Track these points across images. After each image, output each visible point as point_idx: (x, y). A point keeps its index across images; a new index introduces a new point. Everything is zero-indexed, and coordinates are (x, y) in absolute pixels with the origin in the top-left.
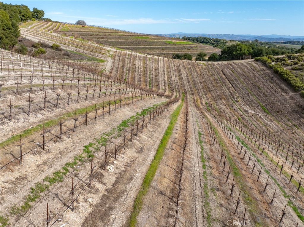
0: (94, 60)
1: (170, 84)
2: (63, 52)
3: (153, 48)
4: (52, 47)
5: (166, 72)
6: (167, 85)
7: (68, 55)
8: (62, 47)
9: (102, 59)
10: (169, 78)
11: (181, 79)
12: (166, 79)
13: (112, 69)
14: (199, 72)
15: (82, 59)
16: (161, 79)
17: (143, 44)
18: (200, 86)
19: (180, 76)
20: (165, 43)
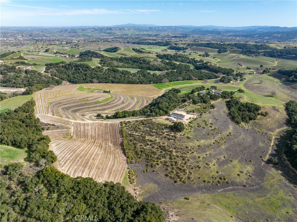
0: (67, 128)
1: (92, 136)
2: (56, 126)
3: (90, 107)
4: (52, 125)
5: (91, 130)
6: (91, 137)
7: (59, 128)
8: (56, 124)
9: (70, 127)
10: (92, 133)
11: (95, 133)
12: (91, 134)
13: (74, 132)
14: (102, 129)
15: (63, 129)
16: (89, 134)
17: (85, 105)
18: (101, 135)
19: (95, 132)
20: (95, 103)
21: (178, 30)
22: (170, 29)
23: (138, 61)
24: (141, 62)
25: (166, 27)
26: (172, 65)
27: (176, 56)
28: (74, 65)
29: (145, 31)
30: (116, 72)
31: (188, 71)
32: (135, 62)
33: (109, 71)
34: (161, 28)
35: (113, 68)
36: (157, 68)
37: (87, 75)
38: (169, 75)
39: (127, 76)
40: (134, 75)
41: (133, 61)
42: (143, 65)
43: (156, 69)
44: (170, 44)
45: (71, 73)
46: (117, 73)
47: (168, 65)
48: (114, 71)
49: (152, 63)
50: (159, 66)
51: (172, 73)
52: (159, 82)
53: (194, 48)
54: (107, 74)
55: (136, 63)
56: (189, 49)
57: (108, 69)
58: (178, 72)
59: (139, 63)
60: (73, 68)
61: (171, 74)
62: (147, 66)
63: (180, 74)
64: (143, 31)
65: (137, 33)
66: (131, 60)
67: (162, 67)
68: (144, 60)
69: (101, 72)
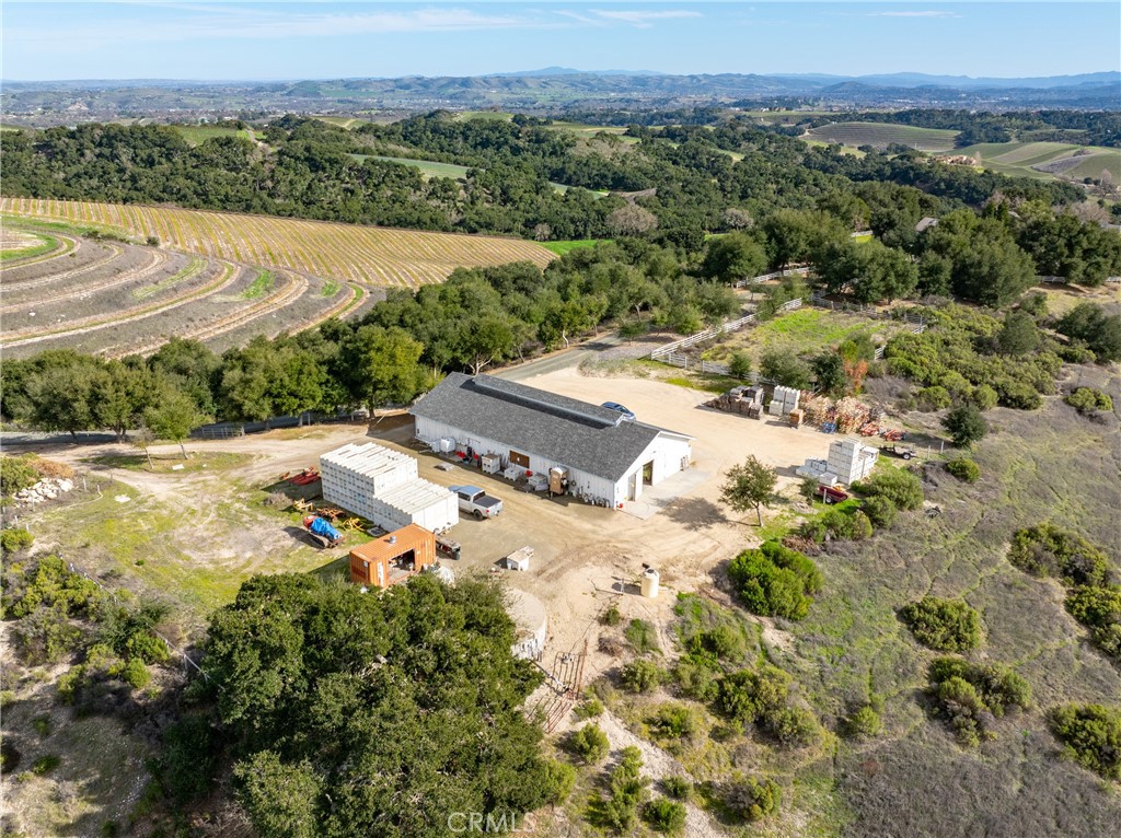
21: (761, 87)
22: (724, 85)
23: (506, 142)
24: (521, 143)
25: (706, 76)
26: (697, 166)
27: (731, 134)
28: (98, 132)
29: (613, 91)
30: (324, 169)
31: (796, 185)
32: (485, 144)
33: (280, 163)
34: (688, 80)
35: (308, 149)
36: (610, 175)
37: (142, 183)
38: (671, 201)
39: (389, 193)
40: (442, 189)
41: (479, 139)
42: (525, 159)
43: (604, 177)
44: (716, 118)
45: (62, 175)
46: (328, 177)
47: (675, 163)
48: (315, 166)
49: (580, 151)
50: (623, 162)
51: (691, 193)
52: (590, 228)
53: (835, 127)
54: (263, 181)
55: (490, 151)
56: (807, 133)
57: (281, 153)
58: (728, 185)
59: (506, 150)
60: (87, 152)
61: (686, 197)
62: (555, 163)
63: (744, 196)
64: (605, 90)
65: (580, 96)
66: (466, 139)
67: (640, 170)
68: (537, 135)
69: (235, 169)
